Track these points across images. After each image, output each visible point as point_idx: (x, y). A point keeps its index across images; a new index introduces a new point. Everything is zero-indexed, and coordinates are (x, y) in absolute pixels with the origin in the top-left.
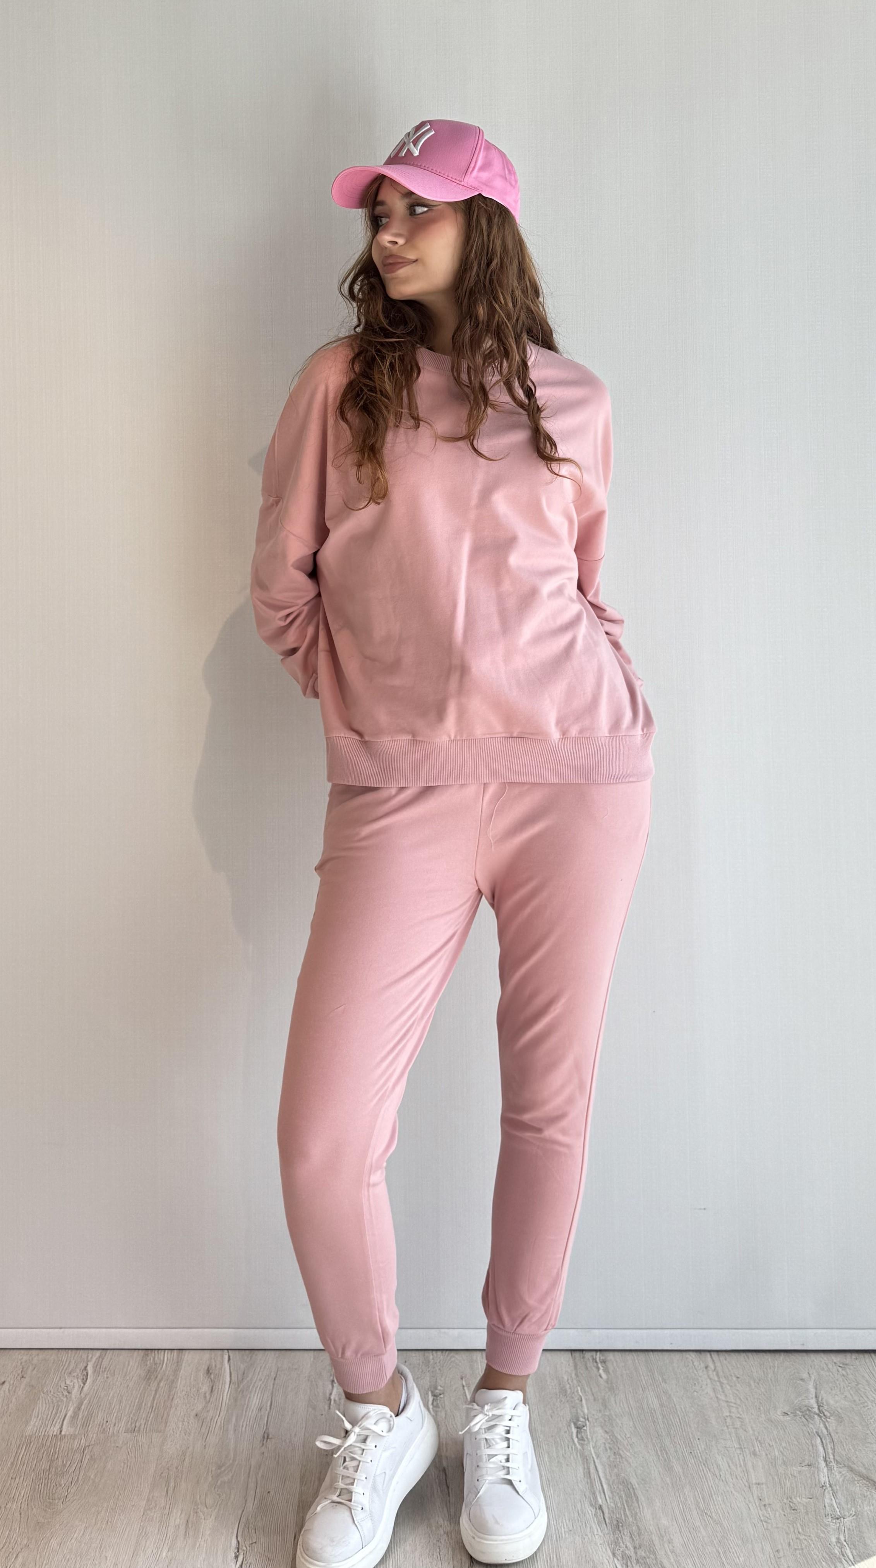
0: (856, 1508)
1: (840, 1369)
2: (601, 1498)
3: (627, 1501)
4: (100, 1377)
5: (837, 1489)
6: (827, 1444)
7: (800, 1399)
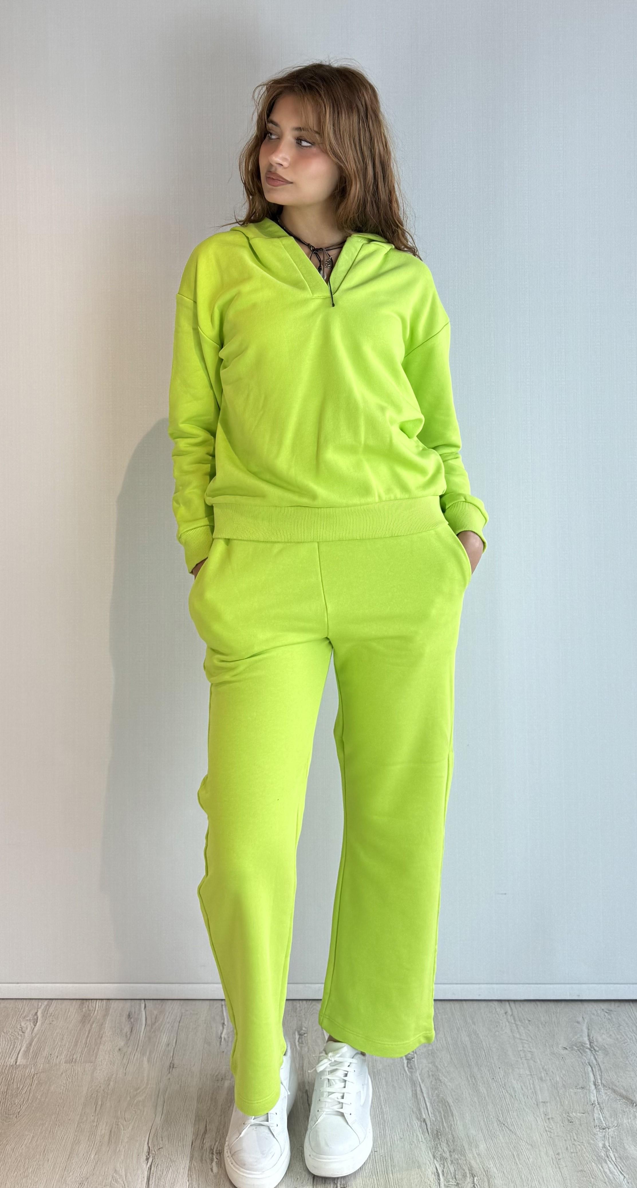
0: (618, 1121)
1: (606, 1014)
2: (425, 1114)
3: (444, 1116)
4: (47, 1020)
5: (603, 1106)
6: (596, 1071)
7: (576, 1037)
